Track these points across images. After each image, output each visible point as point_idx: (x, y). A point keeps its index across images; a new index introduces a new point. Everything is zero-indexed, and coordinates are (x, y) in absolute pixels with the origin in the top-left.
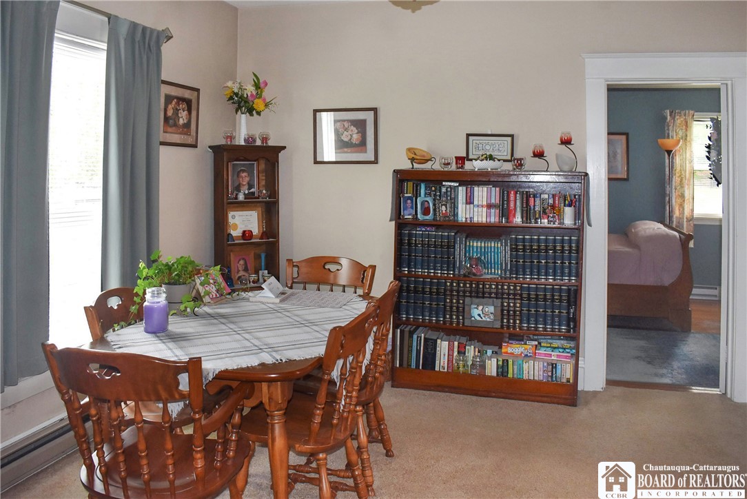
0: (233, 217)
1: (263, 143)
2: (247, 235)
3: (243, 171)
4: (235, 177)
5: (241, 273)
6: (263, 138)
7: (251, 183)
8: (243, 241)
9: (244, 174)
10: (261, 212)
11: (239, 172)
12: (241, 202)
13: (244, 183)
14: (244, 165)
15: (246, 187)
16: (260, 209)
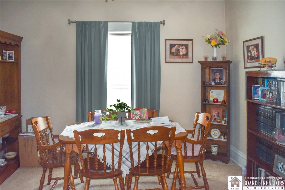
0: (212, 92)
1: (223, 59)
2: (216, 101)
3: (217, 72)
4: (213, 75)
5: (216, 117)
6: (223, 57)
7: (221, 78)
8: (213, 103)
9: (217, 74)
10: (226, 91)
11: (214, 73)
12: (213, 86)
13: (217, 78)
14: (217, 70)
15: (218, 79)
16: (225, 90)
